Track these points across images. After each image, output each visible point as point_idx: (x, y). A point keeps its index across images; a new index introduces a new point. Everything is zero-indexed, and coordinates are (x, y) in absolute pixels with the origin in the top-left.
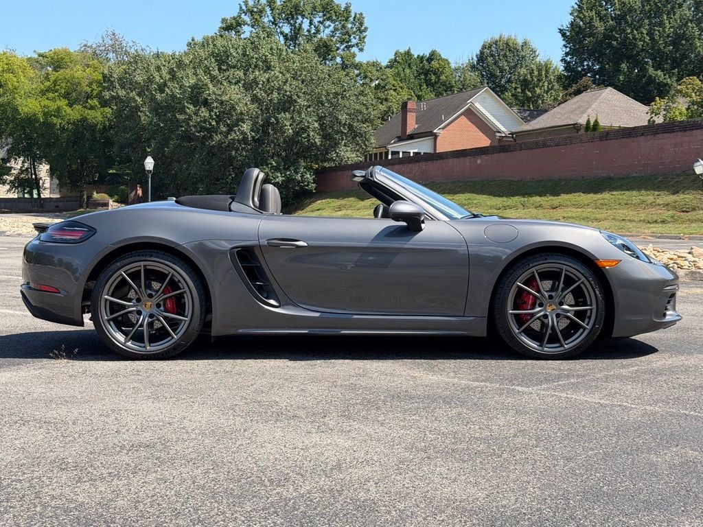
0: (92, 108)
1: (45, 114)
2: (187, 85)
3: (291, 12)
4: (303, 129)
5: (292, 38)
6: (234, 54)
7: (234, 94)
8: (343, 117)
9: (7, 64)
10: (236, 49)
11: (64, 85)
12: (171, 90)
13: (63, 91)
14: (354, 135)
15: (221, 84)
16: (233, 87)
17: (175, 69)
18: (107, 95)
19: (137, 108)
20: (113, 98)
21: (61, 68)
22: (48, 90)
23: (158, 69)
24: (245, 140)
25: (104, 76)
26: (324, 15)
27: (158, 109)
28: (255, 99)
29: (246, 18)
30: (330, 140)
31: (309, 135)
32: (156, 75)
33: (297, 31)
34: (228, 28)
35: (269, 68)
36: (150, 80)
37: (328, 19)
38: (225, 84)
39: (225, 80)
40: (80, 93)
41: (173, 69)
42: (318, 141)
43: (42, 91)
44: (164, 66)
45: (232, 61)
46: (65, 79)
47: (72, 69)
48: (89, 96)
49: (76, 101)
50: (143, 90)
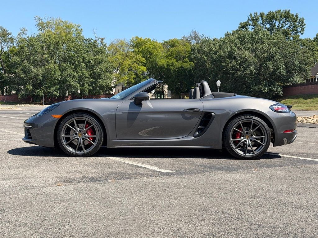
0: (186, 62)
1: (167, 65)
2: (227, 51)
3: (271, 19)
4: (278, 68)
5: (271, 30)
6: (248, 37)
7: (247, 54)
8: (297, 63)
9: (154, 46)
10: (248, 35)
11: (175, 53)
12: (220, 54)
13: (175, 56)
14: (301, 71)
15: (242, 50)
16: (247, 51)
17: (222, 45)
18: (192, 56)
19: (205, 62)
20: (195, 57)
21: (174, 47)
22: (169, 55)
23: (214, 45)
24: (251, 74)
25: (192, 49)
26: (286, 19)
27: (214, 62)
28: (256, 56)
29: (251, 23)
30: (290, 73)
31: (280, 71)
32: (213, 47)
33: (273, 27)
34: (243, 27)
35: (263, 42)
36: (211, 50)
37: (287, 21)
38: (243, 50)
39: (243, 48)
40: (181, 56)
41: (220, 45)
42: (285, 73)
43: (166, 56)
44: (217, 44)
45: (247, 40)
46: (176, 51)
47: (178, 47)
48: (184, 58)
49: (180, 60)
50: (208, 54)
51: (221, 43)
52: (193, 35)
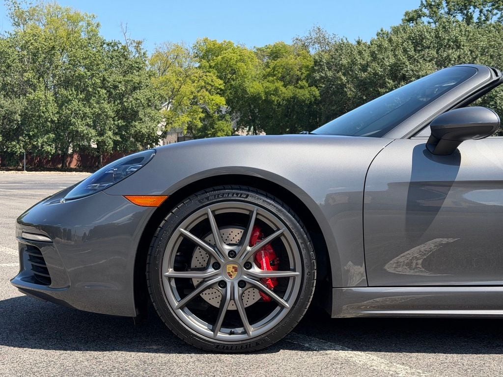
0: (302, 87)
1: (266, 93)
2: (388, 64)
3: (465, 3)
4: (491, 97)
6: (428, 37)
9: (240, 56)
10: (430, 33)
11: (280, 70)
12: (374, 69)
13: (280, 75)
15: (418, 62)
16: (427, 64)
17: (376, 52)
18: (317, 76)
19: (343, 86)
20: (322, 77)
21: (279, 58)
22: (269, 75)
23: (360, 53)
25: (316, 62)
26: (493, 5)
27: (361, 85)
29: (426, 11)
31: (496, 103)
32: (358, 57)
33: (469, 19)
34: (411, 20)
35: (459, 47)
36: (353, 63)
37: (497, 8)
38: (421, 62)
39: (421, 58)
40: (293, 76)
41: (374, 52)
43: (264, 75)
44: (365, 50)
45: (426, 43)
46: (282, 65)
47: (287, 58)
48: (298, 79)
49: (290, 83)
50: (347, 70)
51: (375, 48)
52: (314, 35)
